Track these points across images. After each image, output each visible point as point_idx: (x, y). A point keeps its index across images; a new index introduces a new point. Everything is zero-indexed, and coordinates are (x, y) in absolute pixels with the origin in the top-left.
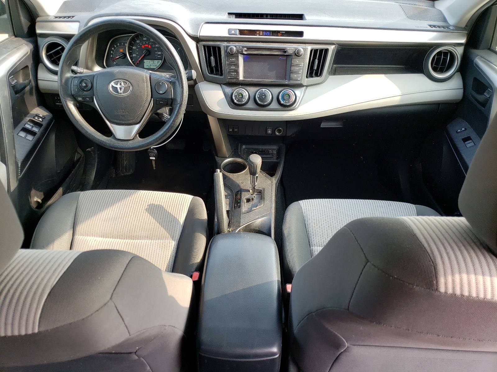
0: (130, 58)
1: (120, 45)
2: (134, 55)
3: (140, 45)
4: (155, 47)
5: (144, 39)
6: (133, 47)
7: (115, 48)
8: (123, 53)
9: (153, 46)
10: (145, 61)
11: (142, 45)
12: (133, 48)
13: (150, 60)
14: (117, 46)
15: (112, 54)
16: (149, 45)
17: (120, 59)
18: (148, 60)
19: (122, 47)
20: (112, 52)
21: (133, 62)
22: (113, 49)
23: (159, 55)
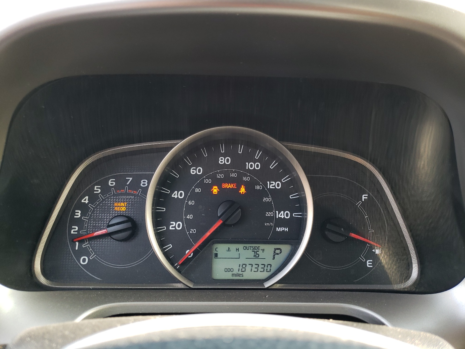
0: (159, 235)
1: (121, 183)
2: (175, 226)
3: (201, 185)
4: (265, 192)
5: (222, 161)
6: (172, 192)
7: (93, 198)
8: (129, 219)
9: (258, 187)
10: (221, 249)
11: (211, 186)
12: (176, 195)
13: (241, 246)
14: (106, 189)
15: (79, 222)
16: (239, 182)
17: (108, 241)
18: (233, 247)
19: (126, 194)
20: (78, 214)
21: (166, 255)
22: (86, 200)
23: (281, 222)
